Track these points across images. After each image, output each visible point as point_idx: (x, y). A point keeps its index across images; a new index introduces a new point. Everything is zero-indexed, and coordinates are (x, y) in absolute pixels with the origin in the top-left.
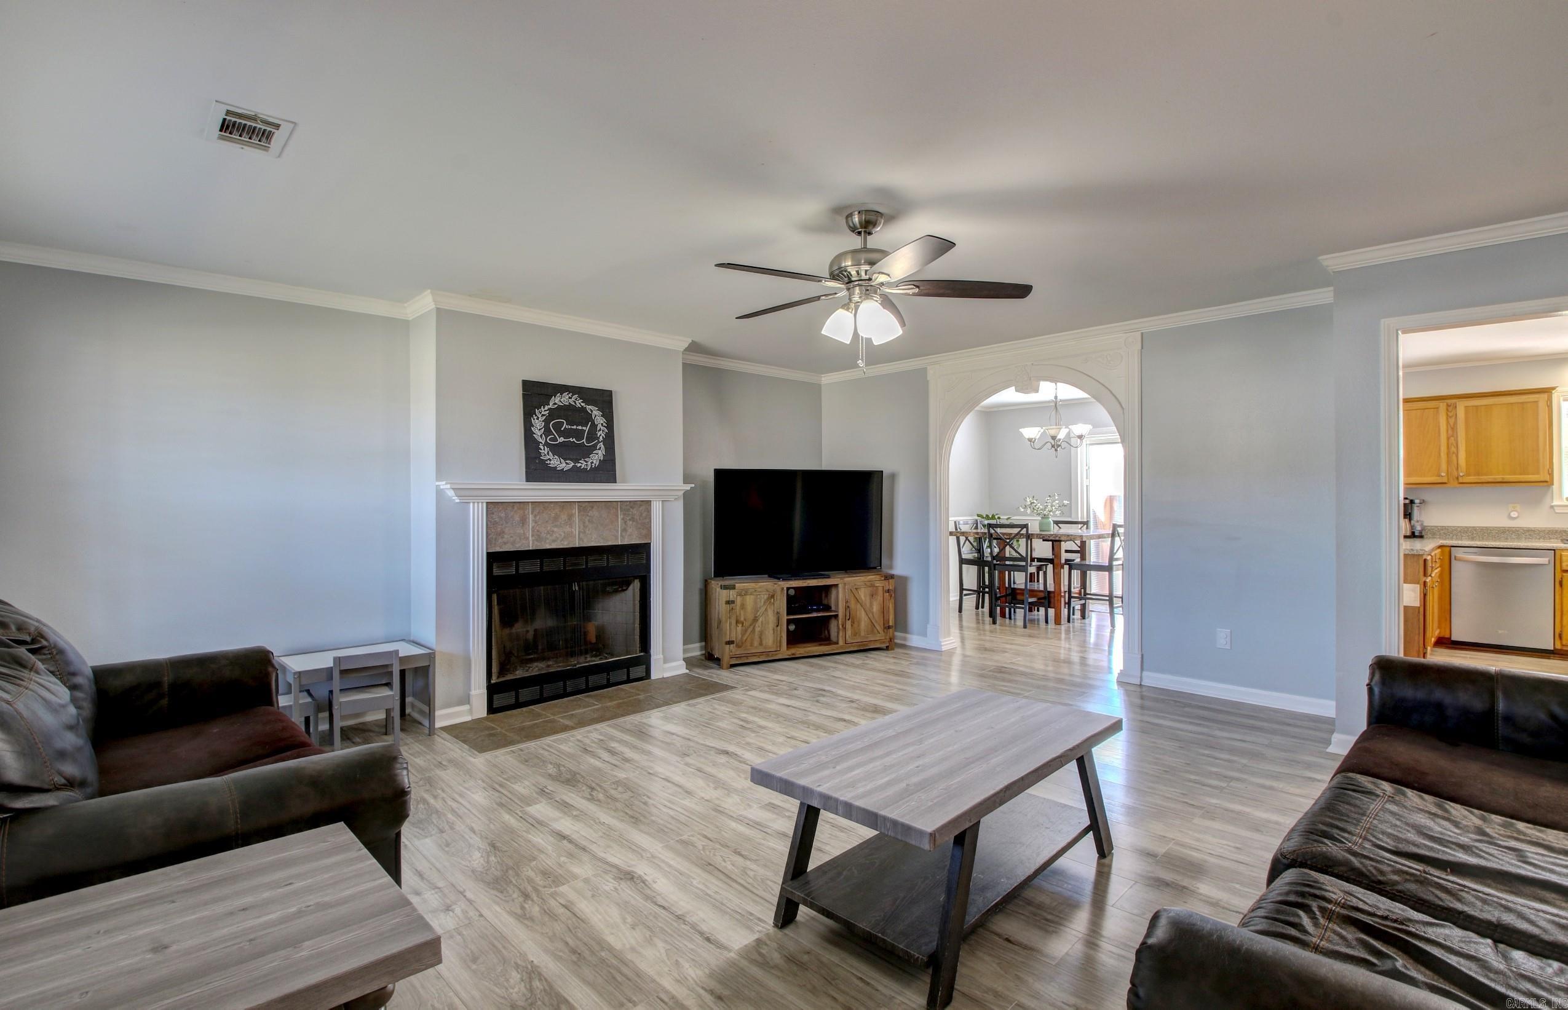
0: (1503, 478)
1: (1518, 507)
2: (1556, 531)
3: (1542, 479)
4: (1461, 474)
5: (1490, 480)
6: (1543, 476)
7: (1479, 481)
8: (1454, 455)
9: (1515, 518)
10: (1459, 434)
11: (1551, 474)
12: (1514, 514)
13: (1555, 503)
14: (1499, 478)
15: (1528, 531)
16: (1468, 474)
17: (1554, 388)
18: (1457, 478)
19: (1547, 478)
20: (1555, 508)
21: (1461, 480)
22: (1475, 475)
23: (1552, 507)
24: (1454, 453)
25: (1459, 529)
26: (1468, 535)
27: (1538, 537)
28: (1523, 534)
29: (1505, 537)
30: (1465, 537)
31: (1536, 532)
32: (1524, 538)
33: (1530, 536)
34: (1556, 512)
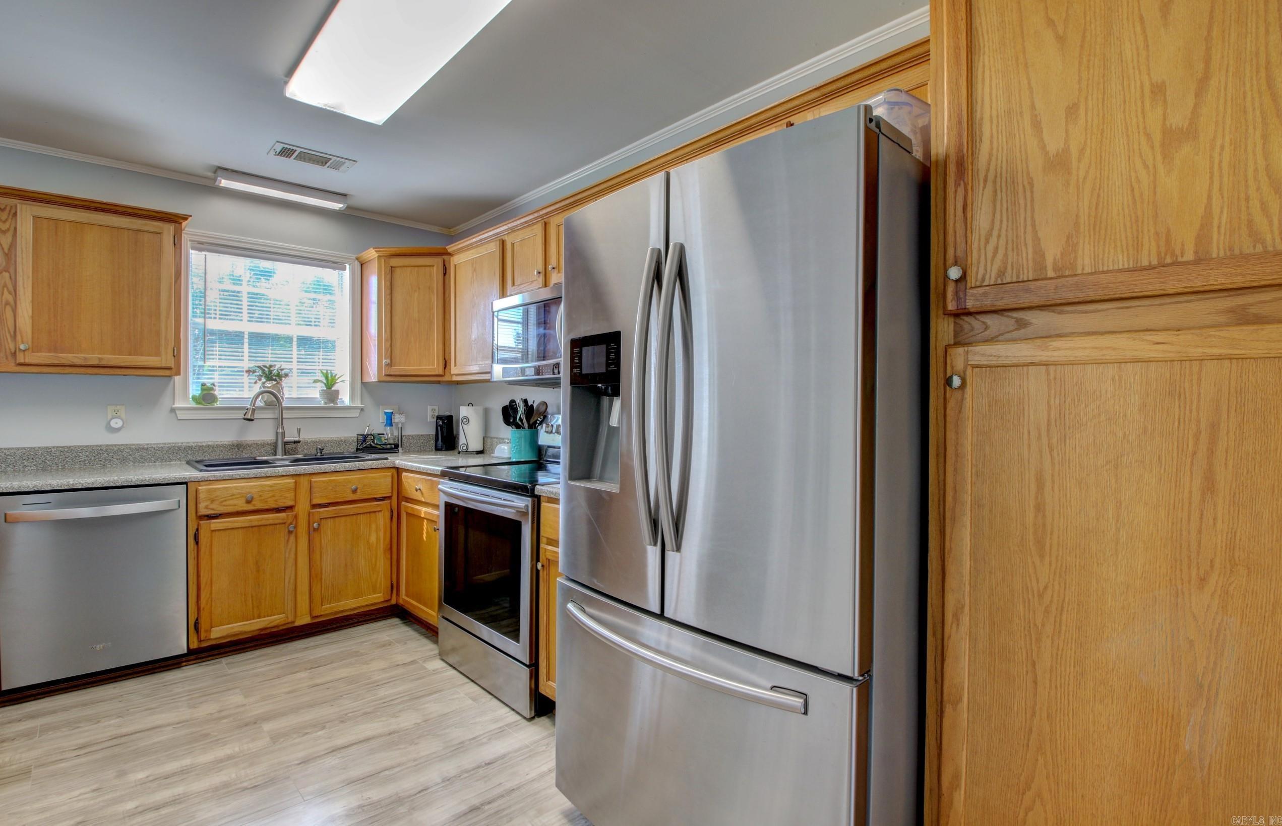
0: (100, 359)
1: (122, 412)
2: (179, 448)
3: (164, 365)
4: (22, 347)
5: (77, 361)
6: (166, 359)
7: (57, 362)
8: (8, 309)
9: (118, 430)
10: (19, 269)
11: (176, 355)
12: (116, 423)
13: (177, 405)
14: (93, 358)
15: (138, 450)
16: (35, 348)
17: (185, 218)
18: (14, 354)
19: (171, 363)
20: (178, 412)
21: (21, 359)
22: (50, 351)
23: (173, 410)
24: (7, 303)
25: (19, 453)
26: (35, 463)
27: (153, 459)
28: (130, 455)
29: (102, 463)
30: (31, 466)
31: (151, 451)
32: (132, 463)
33: (142, 458)
34: (179, 418)
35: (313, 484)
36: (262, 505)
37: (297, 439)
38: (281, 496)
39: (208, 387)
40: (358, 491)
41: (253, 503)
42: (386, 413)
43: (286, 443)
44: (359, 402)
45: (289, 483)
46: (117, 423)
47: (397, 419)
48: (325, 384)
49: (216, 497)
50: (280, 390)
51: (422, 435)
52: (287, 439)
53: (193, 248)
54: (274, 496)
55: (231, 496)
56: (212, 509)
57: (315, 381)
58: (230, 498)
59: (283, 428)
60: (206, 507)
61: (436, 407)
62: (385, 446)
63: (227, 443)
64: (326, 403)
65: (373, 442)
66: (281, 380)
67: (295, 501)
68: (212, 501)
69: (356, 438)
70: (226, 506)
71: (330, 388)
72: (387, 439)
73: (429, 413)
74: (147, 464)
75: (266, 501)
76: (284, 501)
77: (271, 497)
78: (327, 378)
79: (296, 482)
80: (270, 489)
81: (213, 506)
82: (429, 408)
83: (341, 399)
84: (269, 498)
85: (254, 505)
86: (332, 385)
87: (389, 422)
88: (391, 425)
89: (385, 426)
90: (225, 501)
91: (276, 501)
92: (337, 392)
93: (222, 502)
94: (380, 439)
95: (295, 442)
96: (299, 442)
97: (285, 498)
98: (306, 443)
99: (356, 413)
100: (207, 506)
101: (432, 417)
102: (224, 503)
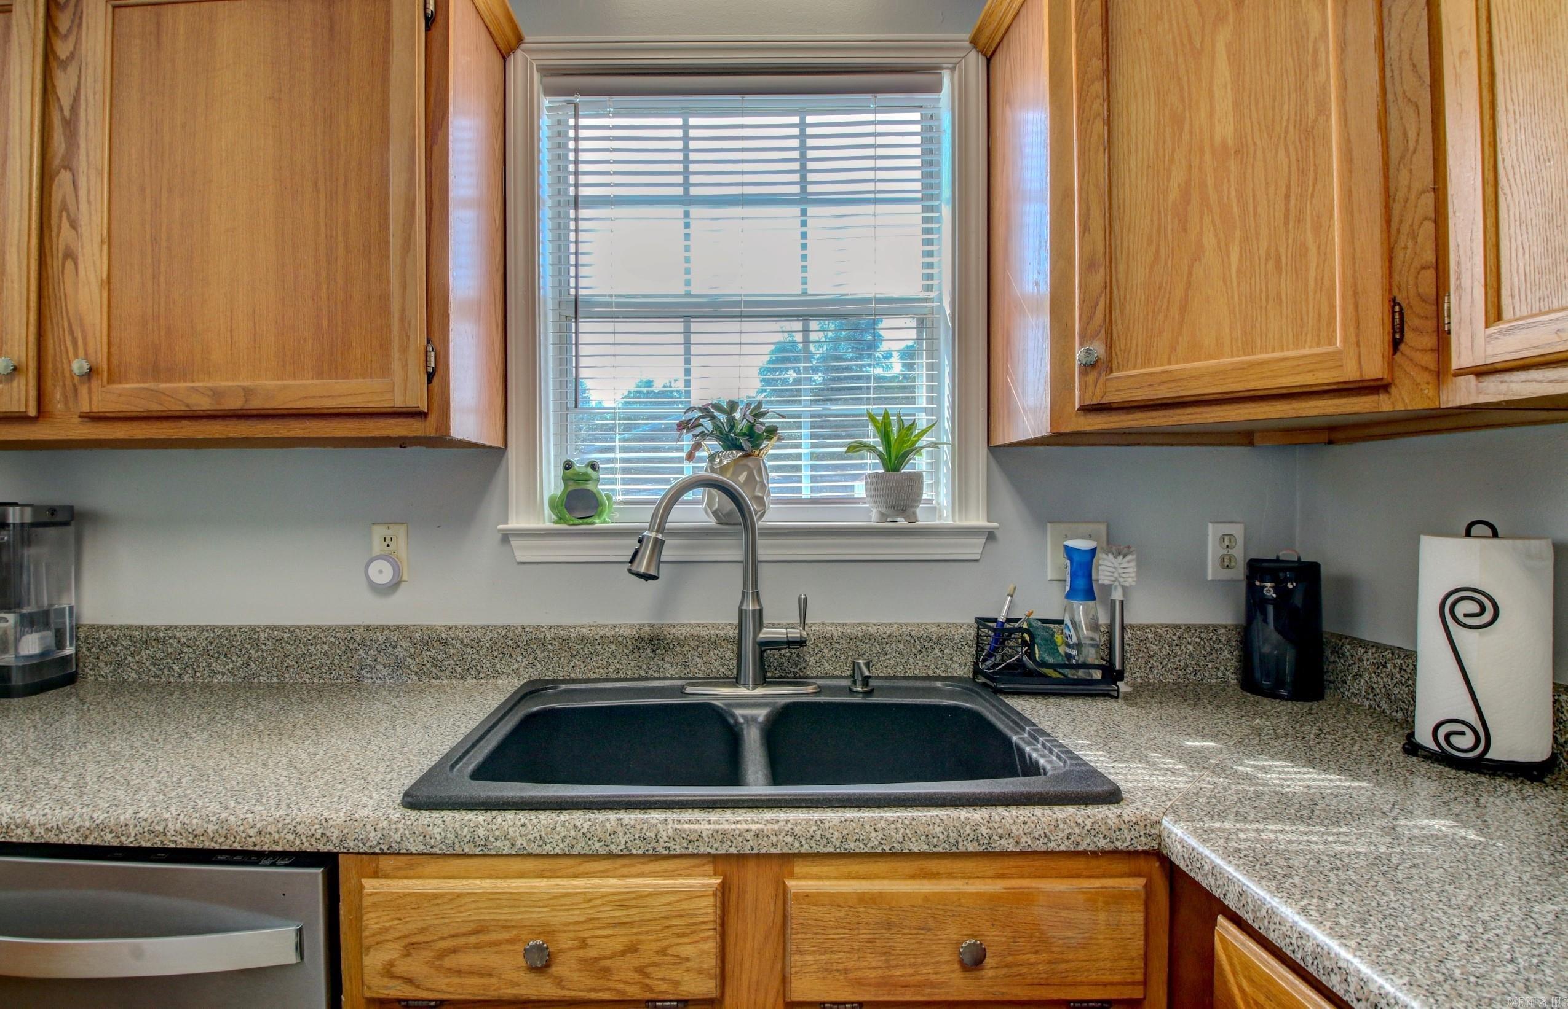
0: (248, 394)
1: (401, 543)
2: (517, 642)
3: (399, 401)
5: (198, 403)
6: (404, 385)
7: (155, 407)
9: (386, 589)
13: (516, 525)
16: (115, 371)
19: (420, 397)
20: (514, 543)
23: (505, 538)
26: (231, 666)
27: (459, 670)
28: (411, 656)
29: (355, 673)
30: (223, 674)
31: (454, 646)
32: (414, 678)
33: (436, 666)
34: (519, 559)
35: (794, 909)
36: (589, 982)
37: (795, 633)
38: (663, 952)
39: (578, 474)
40: (989, 961)
41: (554, 970)
42: (1070, 552)
43: (764, 646)
44: (982, 513)
45: (694, 896)
46: (381, 572)
47: (1106, 570)
48: (880, 456)
49: (422, 931)
50: (756, 479)
51: (1188, 628)
52: (766, 633)
53: (549, 91)
54: (632, 949)
55: (477, 932)
56: (409, 981)
57: (856, 448)
58: (473, 939)
59: (757, 597)
60: (389, 971)
61: (1237, 530)
62: (1070, 673)
63: (626, 632)
64: (883, 517)
65: (1031, 656)
66: (756, 446)
67: (723, 978)
68: (410, 948)
69: (973, 632)
70: (459, 973)
71: (896, 469)
72: (1078, 646)
73: (1213, 551)
74: (445, 682)
75: (606, 971)
76: (676, 974)
77: (623, 953)
78: (886, 436)
79: (724, 890)
80: (620, 914)
81: (414, 966)
82: (1213, 532)
83: (929, 501)
84: (613, 956)
85: (559, 982)
86: (903, 458)
87: (1081, 583)
88: (1089, 595)
89: (1069, 596)
90: (454, 951)
91: (642, 971)
92: (916, 479)
93: (442, 954)
94: (1052, 647)
95: (790, 643)
96: (802, 643)
97: (681, 960)
98: (828, 641)
99: (973, 548)
100: (391, 964)
101: (1226, 563)
102: (450, 962)
